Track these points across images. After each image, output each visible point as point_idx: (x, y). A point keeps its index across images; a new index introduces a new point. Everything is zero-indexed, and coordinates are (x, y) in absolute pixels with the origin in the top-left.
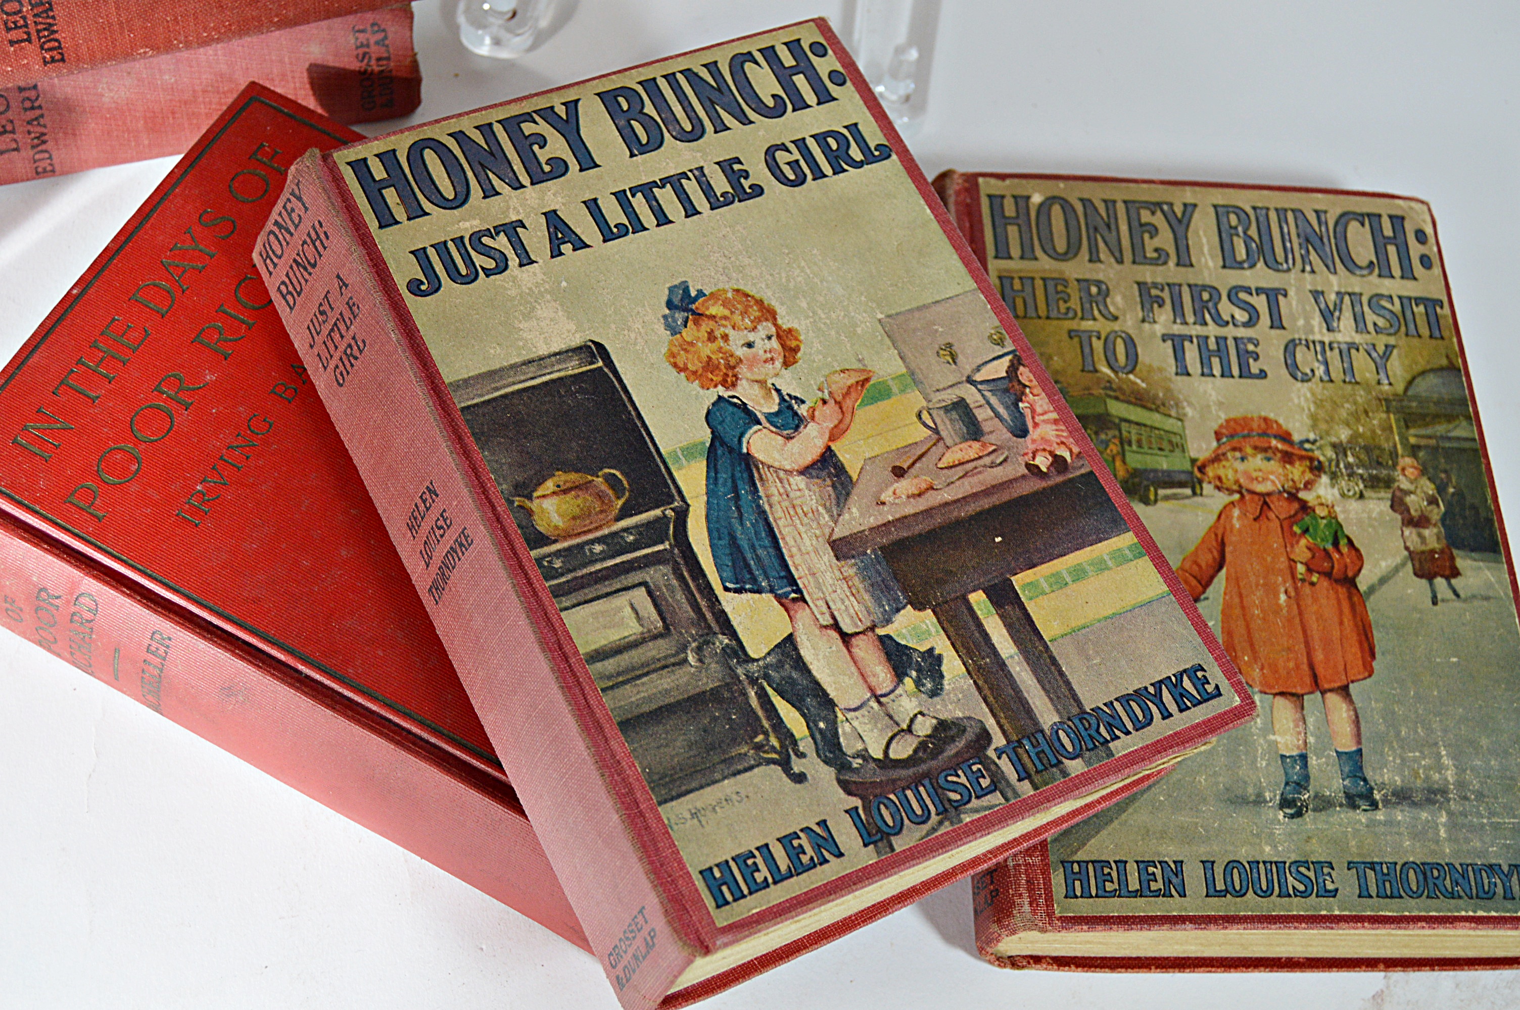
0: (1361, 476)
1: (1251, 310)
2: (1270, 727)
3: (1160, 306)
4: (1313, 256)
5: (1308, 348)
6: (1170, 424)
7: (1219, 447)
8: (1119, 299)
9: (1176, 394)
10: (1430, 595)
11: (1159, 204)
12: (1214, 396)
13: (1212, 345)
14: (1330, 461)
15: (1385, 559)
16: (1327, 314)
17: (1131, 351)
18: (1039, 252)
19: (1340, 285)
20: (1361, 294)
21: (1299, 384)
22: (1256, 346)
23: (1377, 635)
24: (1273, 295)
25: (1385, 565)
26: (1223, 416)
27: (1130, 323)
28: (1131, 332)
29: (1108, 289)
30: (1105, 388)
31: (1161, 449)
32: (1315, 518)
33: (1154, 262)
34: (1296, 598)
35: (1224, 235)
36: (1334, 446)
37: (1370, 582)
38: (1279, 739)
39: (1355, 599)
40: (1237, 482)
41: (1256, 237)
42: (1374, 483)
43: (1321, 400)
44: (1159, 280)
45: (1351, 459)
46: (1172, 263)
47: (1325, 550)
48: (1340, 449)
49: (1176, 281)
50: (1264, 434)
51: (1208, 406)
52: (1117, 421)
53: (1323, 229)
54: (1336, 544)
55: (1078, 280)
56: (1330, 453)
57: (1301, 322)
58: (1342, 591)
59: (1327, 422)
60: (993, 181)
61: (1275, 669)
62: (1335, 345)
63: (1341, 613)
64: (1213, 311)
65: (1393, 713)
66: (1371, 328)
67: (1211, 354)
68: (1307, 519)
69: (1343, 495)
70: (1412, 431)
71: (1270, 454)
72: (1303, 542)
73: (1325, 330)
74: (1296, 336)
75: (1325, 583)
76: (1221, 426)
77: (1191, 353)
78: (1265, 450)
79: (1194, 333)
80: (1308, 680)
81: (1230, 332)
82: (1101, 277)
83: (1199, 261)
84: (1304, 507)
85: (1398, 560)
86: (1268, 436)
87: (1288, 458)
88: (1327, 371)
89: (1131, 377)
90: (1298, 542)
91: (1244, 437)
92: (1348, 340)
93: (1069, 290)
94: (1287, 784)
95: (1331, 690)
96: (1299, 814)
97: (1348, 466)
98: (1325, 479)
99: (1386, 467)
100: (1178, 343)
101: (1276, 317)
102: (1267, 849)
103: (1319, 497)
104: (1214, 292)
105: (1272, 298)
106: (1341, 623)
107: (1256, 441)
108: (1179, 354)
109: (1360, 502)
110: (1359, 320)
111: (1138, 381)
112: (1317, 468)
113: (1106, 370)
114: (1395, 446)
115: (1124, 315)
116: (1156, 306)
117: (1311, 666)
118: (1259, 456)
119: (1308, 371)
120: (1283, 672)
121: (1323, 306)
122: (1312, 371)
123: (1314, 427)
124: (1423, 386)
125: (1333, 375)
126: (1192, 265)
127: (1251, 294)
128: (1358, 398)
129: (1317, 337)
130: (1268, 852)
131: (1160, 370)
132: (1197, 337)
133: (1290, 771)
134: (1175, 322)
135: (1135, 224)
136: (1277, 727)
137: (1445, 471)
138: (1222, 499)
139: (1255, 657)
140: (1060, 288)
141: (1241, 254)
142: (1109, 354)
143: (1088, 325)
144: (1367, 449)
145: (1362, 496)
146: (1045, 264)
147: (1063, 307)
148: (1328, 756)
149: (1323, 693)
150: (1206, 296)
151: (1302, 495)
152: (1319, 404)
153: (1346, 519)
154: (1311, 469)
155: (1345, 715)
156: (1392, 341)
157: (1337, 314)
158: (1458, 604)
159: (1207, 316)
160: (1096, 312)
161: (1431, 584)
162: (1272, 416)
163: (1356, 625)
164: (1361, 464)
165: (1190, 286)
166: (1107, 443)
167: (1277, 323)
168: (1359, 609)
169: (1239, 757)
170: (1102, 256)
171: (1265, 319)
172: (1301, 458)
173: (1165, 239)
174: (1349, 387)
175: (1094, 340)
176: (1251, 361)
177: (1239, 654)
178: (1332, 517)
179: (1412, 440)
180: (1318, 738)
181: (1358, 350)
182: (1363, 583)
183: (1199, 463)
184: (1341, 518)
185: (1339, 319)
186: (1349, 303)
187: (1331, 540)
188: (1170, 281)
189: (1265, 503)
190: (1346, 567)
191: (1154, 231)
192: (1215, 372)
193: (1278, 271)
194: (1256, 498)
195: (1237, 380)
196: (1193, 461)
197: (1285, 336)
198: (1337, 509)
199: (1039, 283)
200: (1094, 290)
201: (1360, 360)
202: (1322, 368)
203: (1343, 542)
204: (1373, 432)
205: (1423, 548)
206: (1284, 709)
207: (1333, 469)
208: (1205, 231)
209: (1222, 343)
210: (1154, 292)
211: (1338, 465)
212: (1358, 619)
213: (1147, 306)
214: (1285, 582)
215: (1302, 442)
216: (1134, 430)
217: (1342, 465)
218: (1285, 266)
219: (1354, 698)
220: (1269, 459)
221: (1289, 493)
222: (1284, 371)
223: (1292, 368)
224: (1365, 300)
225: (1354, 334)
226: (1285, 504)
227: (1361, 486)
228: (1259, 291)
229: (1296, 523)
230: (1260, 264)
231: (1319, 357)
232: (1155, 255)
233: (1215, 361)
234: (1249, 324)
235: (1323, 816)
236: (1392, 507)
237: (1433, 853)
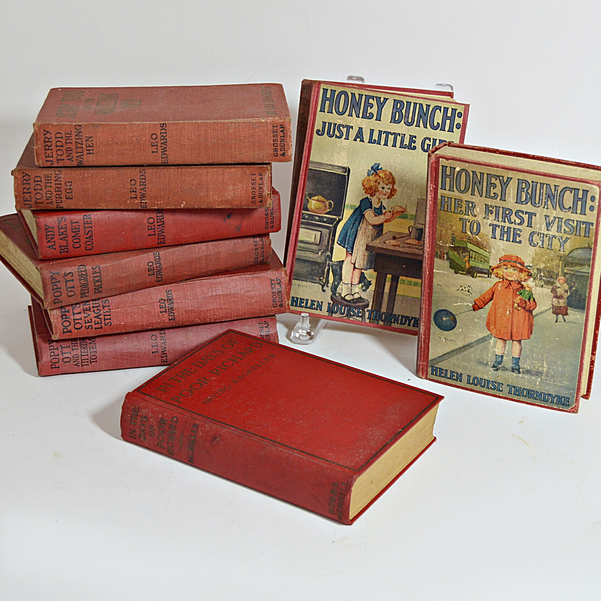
0: (544, 280)
1: (522, 220)
2: (494, 347)
3: (491, 214)
4: (549, 203)
5: (538, 235)
6: (486, 254)
7: (500, 264)
8: (478, 209)
9: (490, 244)
10: (555, 319)
11: (499, 176)
12: (502, 247)
13: (506, 230)
14: (535, 274)
15: (543, 306)
16: (548, 224)
17: (479, 228)
18: (455, 189)
19: (556, 214)
20: (563, 219)
21: (532, 247)
22: (520, 232)
23: (534, 328)
24: (531, 215)
25: (543, 308)
26: (504, 254)
27: (480, 218)
28: (479, 221)
29: (475, 205)
30: (468, 239)
31: (481, 261)
32: (525, 291)
33: (493, 198)
34: (512, 313)
35: (519, 191)
36: (538, 269)
37: (537, 313)
38: (496, 350)
39: (531, 317)
40: (503, 275)
41: (530, 193)
42: (547, 283)
43: (538, 254)
44: (493, 204)
45: (542, 274)
46: (498, 199)
47: (525, 301)
48: (539, 270)
49: (498, 206)
50: (516, 262)
51: (499, 250)
52: (469, 250)
53: (556, 193)
54: (529, 300)
55: (466, 201)
56: (536, 271)
57: (538, 226)
58: (527, 314)
59: (538, 261)
60: (444, 160)
61: (500, 331)
62: (548, 235)
63: (525, 320)
64: (509, 218)
65: (533, 350)
66: (563, 231)
67: (505, 232)
68: (522, 290)
69: (536, 285)
70: (566, 268)
71: (515, 268)
72: (519, 297)
73: (546, 230)
74: (535, 231)
75: (523, 310)
76: (502, 257)
77: (498, 231)
78: (514, 267)
79: (500, 225)
80: (509, 336)
81: (513, 226)
82: (474, 201)
83: (508, 199)
84: (522, 287)
85: (548, 308)
86: (517, 262)
87: (521, 271)
88: (543, 244)
89: (477, 236)
90: (517, 297)
91: (509, 262)
92: (553, 234)
93: (462, 204)
94: (496, 362)
95: (515, 340)
96: (497, 370)
97: (541, 276)
98: (531, 279)
99: (553, 278)
100: (494, 227)
101: (530, 223)
102: (486, 376)
103: (528, 284)
104: (511, 211)
105: (530, 216)
106: (524, 323)
107: (512, 263)
108: (494, 231)
109: (541, 288)
110: (559, 228)
111: (479, 238)
112: (530, 275)
113: (469, 233)
114: (559, 272)
115: (479, 215)
116: (490, 213)
117: (511, 333)
118: (512, 269)
119: (536, 243)
120: (502, 333)
121: (547, 221)
122: (537, 243)
123: (532, 262)
124: (575, 254)
125: (544, 245)
126: (505, 201)
127: (523, 214)
128: (551, 255)
129: (542, 232)
130: (486, 377)
131: (487, 236)
132: (501, 226)
133: (497, 359)
134: (495, 220)
135: (489, 183)
136: (496, 347)
137: (574, 282)
138: (497, 280)
139: (495, 328)
140: (460, 203)
141: (523, 199)
142: (471, 228)
143: (466, 217)
144: (549, 272)
145: (542, 286)
146: (456, 194)
147: (459, 209)
148: (509, 358)
149: (513, 341)
150: (507, 212)
151: (522, 283)
152: (537, 255)
153: (535, 293)
154: (528, 275)
155: (518, 348)
156: (569, 236)
157: (552, 224)
158: (564, 323)
159: (506, 219)
160: (470, 213)
161: (557, 316)
162: (519, 256)
163: (529, 324)
164: (545, 276)
165: (503, 208)
166: (465, 257)
167: (530, 225)
168: (531, 319)
169: (483, 352)
170: (475, 193)
171: (526, 223)
172: (526, 271)
173: (498, 190)
174: (549, 250)
175: (467, 222)
176: (517, 237)
177: (491, 325)
178: (531, 291)
179: (565, 271)
180: (508, 352)
181: (555, 238)
182: (534, 313)
183: (492, 268)
184: (533, 292)
185: (552, 226)
186: (557, 221)
187: (528, 298)
188: (497, 205)
189: (510, 283)
190: (530, 307)
191: (495, 186)
192: (504, 239)
193: (535, 206)
194: (508, 281)
195: (511, 243)
196: (490, 267)
197: (531, 230)
198: (533, 289)
199: (453, 200)
200: (470, 205)
201: (555, 242)
202: (541, 243)
203: (532, 299)
204: (553, 266)
205: (558, 305)
206: (500, 343)
207: (535, 276)
208: (512, 189)
209: (509, 229)
210: (490, 209)
211: (537, 276)
212: (530, 323)
213: (487, 213)
214: (510, 308)
215: (527, 266)
216: (474, 254)
217: (538, 276)
218: (538, 205)
219: (522, 344)
220: (515, 270)
221: (518, 282)
222: (528, 242)
223: (531, 241)
224: (564, 220)
225: (556, 232)
226: (516, 285)
227: (543, 283)
228: (526, 213)
229: (518, 291)
230: (529, 203)
231: (541, 239)
232: (494, 195)
233: (505, 235)
234: (520, 224)
235: (504, 372)
236: (551, 291)
237: (533, 388)
